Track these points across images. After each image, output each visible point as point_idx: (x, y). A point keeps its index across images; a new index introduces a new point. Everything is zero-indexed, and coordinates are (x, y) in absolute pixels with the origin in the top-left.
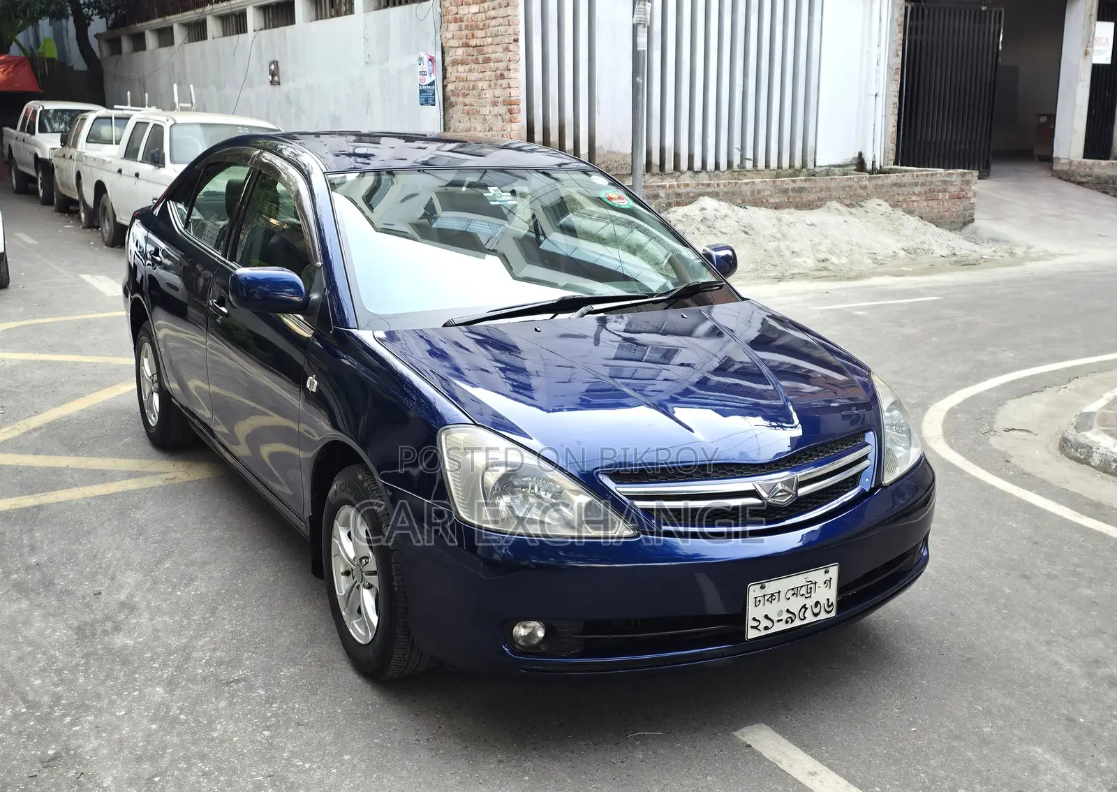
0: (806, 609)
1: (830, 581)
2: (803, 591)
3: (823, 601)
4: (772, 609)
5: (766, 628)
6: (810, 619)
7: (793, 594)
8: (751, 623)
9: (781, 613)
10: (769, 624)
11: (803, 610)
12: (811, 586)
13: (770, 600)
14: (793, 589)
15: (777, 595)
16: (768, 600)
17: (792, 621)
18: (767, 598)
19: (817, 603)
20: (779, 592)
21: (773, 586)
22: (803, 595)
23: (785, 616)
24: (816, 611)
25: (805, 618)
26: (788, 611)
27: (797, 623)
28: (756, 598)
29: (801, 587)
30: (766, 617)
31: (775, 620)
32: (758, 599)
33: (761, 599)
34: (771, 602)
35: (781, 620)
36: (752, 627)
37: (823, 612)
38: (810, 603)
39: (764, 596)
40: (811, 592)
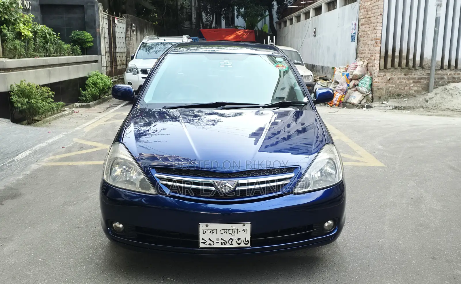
0: (233, 240)
1: (246, 230)
2: (231, 231)
3: (243, 238)
4: (214, 237)
5: (210, 244)
6: (235, 245)
7: (224, 232)
8: (201, 241)
9: (218, 239)
10: (212, 243)
11: (231, 240)
12: (235, 230)
13: (211, 232)
14: (224, 230)
15: (215, 231)
16: (210, 232)
17: (225, 244)
18: (209, 231)
19: (239, 239)
20: (216, 230)
21: (212, 226)
22: (230, 233)
23: (221, 241)
24: (239, 242)
25: (232, 244)
26: (222, 239)
27: (228, 245)
28: (203, 230)
29: (229, 230)
30: (210, 239)
31: (215, 241)
32: (204, 231)
33: (207, 231)
34: (212, 233)
35: (219, 242)
36: (202, 242)
37: (243, 243)
38: (235, 238)
39: (208, 230)
40: (235, 233)
